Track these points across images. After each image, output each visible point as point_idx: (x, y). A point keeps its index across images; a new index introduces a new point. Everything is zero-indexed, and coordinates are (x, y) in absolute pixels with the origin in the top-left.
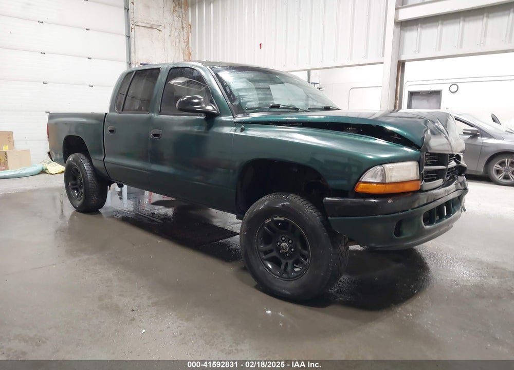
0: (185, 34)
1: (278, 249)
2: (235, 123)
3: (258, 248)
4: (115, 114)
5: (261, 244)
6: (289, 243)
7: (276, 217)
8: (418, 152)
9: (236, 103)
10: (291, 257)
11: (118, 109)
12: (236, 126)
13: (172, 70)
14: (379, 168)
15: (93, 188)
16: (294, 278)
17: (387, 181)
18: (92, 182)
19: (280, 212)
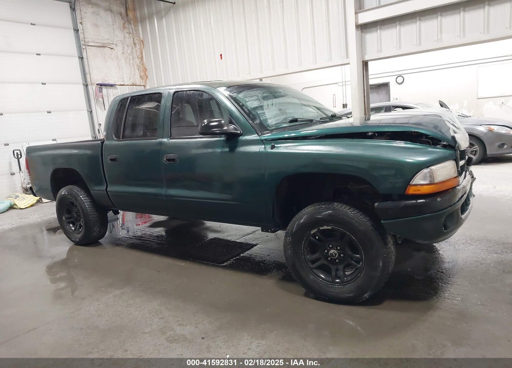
0: (138, 50)
1: (326, 257)
2: (262, 141)
3: (305, 258)
4: (115, 143)
5: (308, 254)
6: (337, 249)
7: (323, 226)
8: (453, 152)
9: (258, 121)
10: (341, 262)
11: (118, 137)
12: (264, 144)
13: (176, 94)
14: (425, 171)
15: (94, 219)
16: (348, 282)
17: (436, 181)
18: (93, 213)
19: (325, 221)
